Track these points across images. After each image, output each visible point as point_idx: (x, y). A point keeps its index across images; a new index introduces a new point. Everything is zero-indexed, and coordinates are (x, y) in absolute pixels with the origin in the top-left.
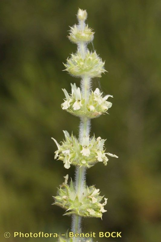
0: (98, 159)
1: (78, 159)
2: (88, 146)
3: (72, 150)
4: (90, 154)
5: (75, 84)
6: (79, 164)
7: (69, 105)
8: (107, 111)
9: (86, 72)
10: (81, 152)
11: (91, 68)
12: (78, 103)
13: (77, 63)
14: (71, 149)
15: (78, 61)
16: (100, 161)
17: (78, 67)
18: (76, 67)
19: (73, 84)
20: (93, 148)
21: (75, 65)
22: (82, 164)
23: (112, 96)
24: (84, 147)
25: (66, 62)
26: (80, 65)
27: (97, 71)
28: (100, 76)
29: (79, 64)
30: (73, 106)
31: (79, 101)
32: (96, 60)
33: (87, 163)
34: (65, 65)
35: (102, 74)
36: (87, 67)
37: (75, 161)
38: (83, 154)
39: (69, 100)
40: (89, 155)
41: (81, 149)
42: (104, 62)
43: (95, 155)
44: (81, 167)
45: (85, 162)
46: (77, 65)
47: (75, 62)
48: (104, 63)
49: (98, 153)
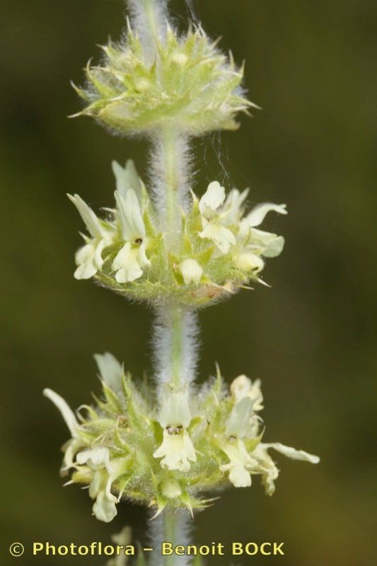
0: (232, 477)
1: (147, 479)
2: (186, 424)
3: (123, 442)
4: (195, 460)
5: (130, 163)
6: (152, 503)
7: (100, 262)
8: (260, 275)
9: (163, 119)
10: (156, 455)
11: (185, 101)
12: (135, 251)
13: (122, 85)
14: (117, 442)
15: (127, 78)
16: (237, 485)
17: (126, 99)
18: (118, 101)
19: (123, 165)
20: (207, 431)
21: (119, 93)
22: (164, 499)
23: (281, 209)
24: (171, 430)
25: (82, 81)
26: (137, 92)
27: (211, 112)
28: (233, 126)
29: (130, 88)
30: (115, 266)
31: (139, 241)
32: (202, 63)
33: (184, 493)
34: (81, 92)
35: (239, 116)
36: (164, 95)
37: (137, 489)
38: (163, 462)
39: (101, 238)
40: (192, 463)
41: (159, 439)
42: (242, 70)
43: (219, 460)
44: (159, 512)
45: (179, 493)
46: (125, 94)
47: (117, 80)
48: (240, 75)
49: (229, 451)
